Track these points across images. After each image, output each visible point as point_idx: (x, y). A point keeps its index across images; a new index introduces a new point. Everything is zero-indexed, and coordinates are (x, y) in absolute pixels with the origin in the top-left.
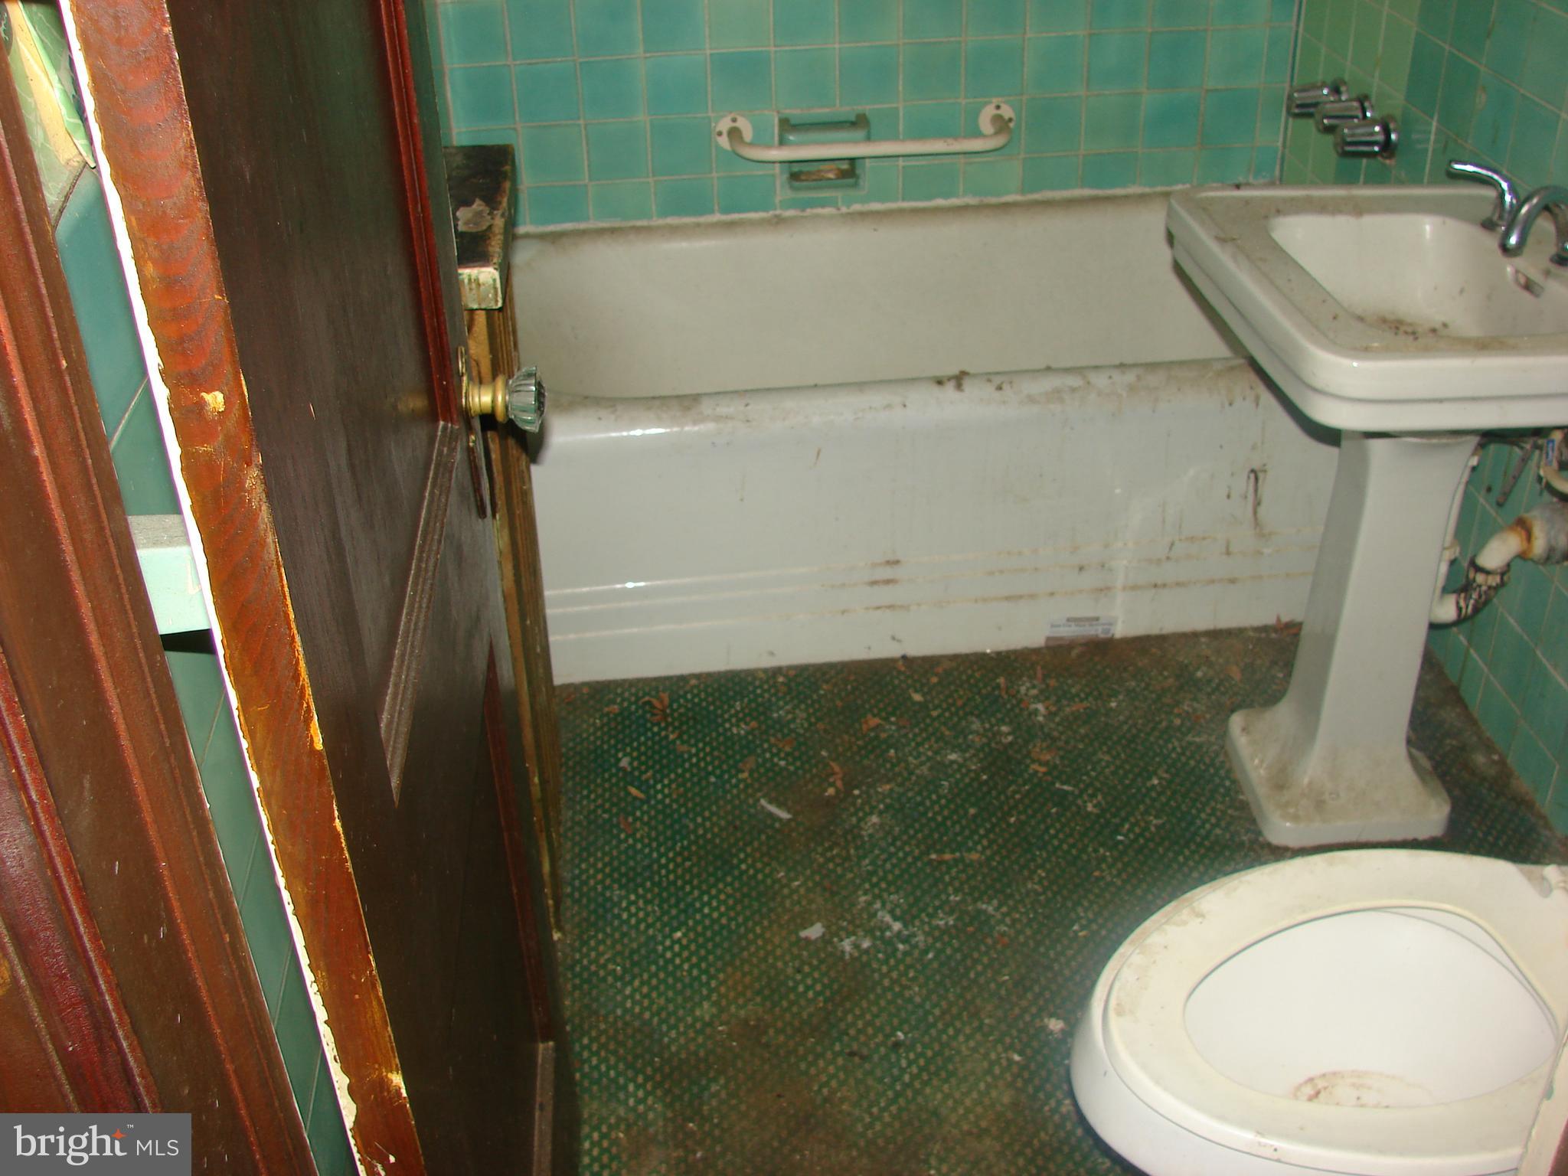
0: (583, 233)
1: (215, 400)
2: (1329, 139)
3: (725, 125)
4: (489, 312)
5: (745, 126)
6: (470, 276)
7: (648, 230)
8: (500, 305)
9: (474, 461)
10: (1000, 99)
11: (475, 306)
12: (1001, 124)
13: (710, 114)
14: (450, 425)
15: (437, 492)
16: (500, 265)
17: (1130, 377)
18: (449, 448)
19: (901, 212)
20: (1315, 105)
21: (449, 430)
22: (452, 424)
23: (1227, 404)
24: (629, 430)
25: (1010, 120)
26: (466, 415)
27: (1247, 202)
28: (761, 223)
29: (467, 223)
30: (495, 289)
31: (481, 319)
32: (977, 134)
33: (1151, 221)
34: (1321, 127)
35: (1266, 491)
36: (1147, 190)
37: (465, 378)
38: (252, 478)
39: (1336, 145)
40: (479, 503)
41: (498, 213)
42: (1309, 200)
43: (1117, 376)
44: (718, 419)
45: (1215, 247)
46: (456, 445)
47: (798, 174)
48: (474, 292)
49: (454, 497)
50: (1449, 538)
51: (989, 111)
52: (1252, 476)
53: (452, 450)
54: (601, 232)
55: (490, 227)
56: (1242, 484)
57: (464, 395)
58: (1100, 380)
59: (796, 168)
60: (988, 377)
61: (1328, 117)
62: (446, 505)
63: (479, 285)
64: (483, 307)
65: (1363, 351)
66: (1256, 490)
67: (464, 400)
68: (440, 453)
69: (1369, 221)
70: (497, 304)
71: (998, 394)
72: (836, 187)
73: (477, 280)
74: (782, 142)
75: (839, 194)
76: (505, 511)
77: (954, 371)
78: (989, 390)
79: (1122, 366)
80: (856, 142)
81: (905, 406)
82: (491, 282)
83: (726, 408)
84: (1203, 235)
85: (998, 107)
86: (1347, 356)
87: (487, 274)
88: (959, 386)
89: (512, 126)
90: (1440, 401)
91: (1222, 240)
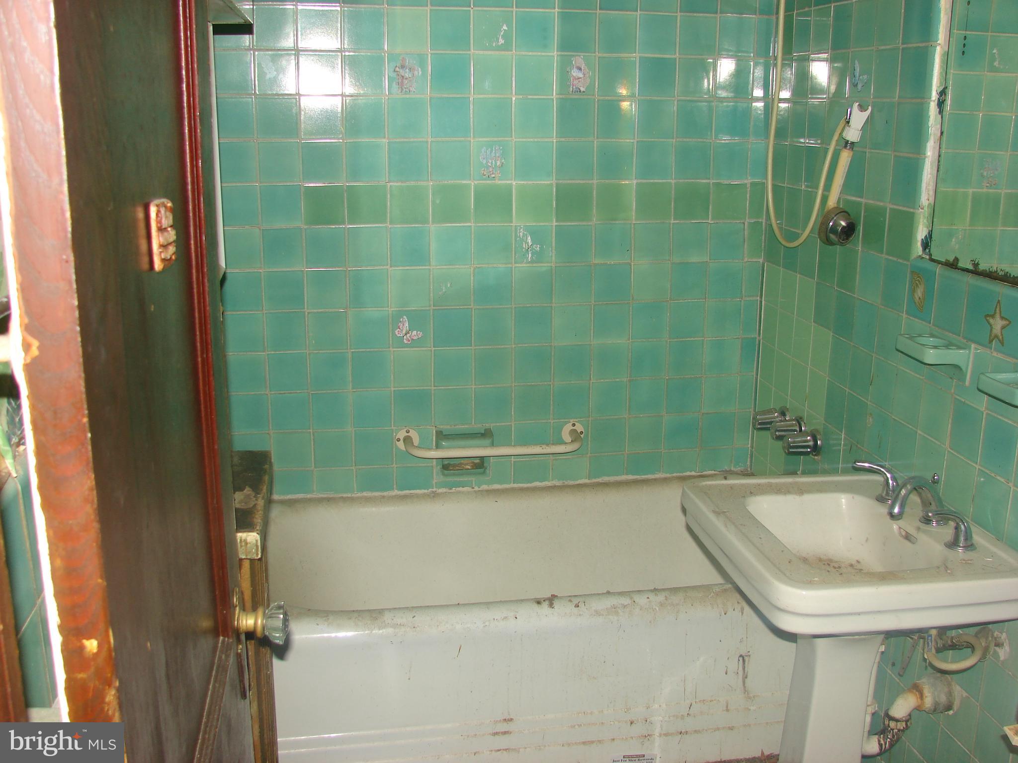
0: (310, 500)
1: (92, 645)
2: (780, 444)
3: (402, 434)
4: (252, 561)
5: (414, 435)
6: (241, 537)
7: (352, 499)
8: (259, 556)
9: (241, 662)
10: (575, 420)
11: (244, 557)
12: (576, 436)
13: (393, 427)
14: (226, 639)
15: (217, 685)
16: (261, 531)
17: (661, 598)
18: (226, 655)
19: (513, 489)
20: (771, 423)
21: (226, 643)
22: (228, 638)
23: (723, 613)
24: (337, 632)
25: (581, 433)
26: (237, 632)
27: (732, 487)
28: (424, 496)
29: (240, 502)
30: (257, 546)
31: (246, 565)
32: (562, 442)
33: (672, 495)
34: (774, 437)
35: (750, 669)
36: (668, 475)
37: (237, 608)
38: (111, 696)
39: (784, 448)
40: (242, 690)
41: (260, 496)
42: (770, 485)
43: (652, 596)
44: (395, 626)
45: (712, 517)
46: (230, 653)
47: (448, 466)
48: (243, 548)
49: (228, 688)
50: (870, 699)
51: (568, 427)
52: (741, 659)
53: (228, 656)
54: (320, 501)
55: (255, 505)
56: (734, 665)
57: (236, 619)
58: (641, 600)
59: (446, 462)
60: (570, 598)
61: (779, 431)
62: (223, 694)
63: (246, 543)
64: (249, 557)
65: (809, 584)
66: (744, 668)
67: (236, 623)
68: (220, 657)
69: (807, 497)
70: (257, 556)
71: (576, 610)
72: (470, 474)
73: (245, 541)
74: (438, 447)
75: (473, 479)
76: (256, 690)
77: (549, 595)
78: (570, 608)
79: (655, 591)
80: (485, 447)
81: (516, 618)
82: (255, 542)
83: (400, 618)
84: (704, 508)
85: (574, 425)
86: (799, 588)
87: (252, 537)
88: (551, 605)
89: (267, 432)
90: (859, 614)
91: (717, 513)
